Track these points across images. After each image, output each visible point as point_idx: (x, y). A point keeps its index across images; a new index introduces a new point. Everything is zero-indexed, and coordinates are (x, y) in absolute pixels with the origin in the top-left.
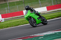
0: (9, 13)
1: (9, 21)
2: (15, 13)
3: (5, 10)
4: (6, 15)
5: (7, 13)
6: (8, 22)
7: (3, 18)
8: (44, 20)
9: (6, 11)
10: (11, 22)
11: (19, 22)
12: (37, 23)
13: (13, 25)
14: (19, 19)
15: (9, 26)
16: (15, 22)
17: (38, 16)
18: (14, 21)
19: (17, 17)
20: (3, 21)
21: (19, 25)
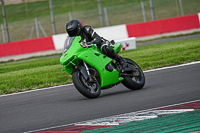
0: (153, 20)
1: (152, 47)
2: (171, 20)
3: (141, 9)
4: (143, 26)
5: (145, 21)
6: (150, 51)
7: (133, 38)
8: (130, 72)
9: (144, 13)
10: (157, 50)
11: (185, 52)
12: (102, 85)
13: (164, 60)
14: (186, 40)
15: (150, 63)
16: (171, 51)
17: (109, 60)
18: (169, 47)
19: (178, 36)
20: (133, 46)
21: (183, 60)
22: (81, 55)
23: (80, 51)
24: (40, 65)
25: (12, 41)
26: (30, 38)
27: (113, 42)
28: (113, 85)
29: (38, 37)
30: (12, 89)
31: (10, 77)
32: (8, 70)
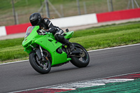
22: (37, 41)
23: (36, 37)
24: (134, 28)
25: (115, 10)
26: (128, 9)
27: (67, 30)
28: (63, 64)
29: (133, 8)
30: (114, 44)
31: (113, 36)
32: (112, 31)
